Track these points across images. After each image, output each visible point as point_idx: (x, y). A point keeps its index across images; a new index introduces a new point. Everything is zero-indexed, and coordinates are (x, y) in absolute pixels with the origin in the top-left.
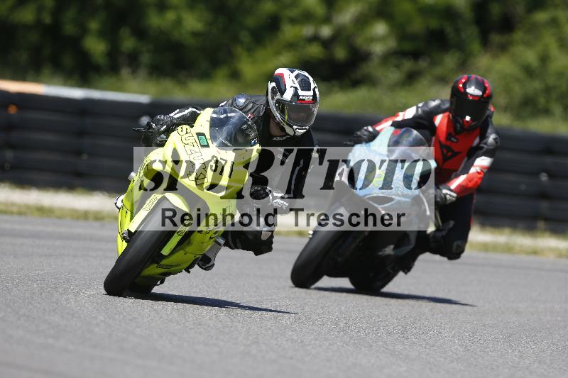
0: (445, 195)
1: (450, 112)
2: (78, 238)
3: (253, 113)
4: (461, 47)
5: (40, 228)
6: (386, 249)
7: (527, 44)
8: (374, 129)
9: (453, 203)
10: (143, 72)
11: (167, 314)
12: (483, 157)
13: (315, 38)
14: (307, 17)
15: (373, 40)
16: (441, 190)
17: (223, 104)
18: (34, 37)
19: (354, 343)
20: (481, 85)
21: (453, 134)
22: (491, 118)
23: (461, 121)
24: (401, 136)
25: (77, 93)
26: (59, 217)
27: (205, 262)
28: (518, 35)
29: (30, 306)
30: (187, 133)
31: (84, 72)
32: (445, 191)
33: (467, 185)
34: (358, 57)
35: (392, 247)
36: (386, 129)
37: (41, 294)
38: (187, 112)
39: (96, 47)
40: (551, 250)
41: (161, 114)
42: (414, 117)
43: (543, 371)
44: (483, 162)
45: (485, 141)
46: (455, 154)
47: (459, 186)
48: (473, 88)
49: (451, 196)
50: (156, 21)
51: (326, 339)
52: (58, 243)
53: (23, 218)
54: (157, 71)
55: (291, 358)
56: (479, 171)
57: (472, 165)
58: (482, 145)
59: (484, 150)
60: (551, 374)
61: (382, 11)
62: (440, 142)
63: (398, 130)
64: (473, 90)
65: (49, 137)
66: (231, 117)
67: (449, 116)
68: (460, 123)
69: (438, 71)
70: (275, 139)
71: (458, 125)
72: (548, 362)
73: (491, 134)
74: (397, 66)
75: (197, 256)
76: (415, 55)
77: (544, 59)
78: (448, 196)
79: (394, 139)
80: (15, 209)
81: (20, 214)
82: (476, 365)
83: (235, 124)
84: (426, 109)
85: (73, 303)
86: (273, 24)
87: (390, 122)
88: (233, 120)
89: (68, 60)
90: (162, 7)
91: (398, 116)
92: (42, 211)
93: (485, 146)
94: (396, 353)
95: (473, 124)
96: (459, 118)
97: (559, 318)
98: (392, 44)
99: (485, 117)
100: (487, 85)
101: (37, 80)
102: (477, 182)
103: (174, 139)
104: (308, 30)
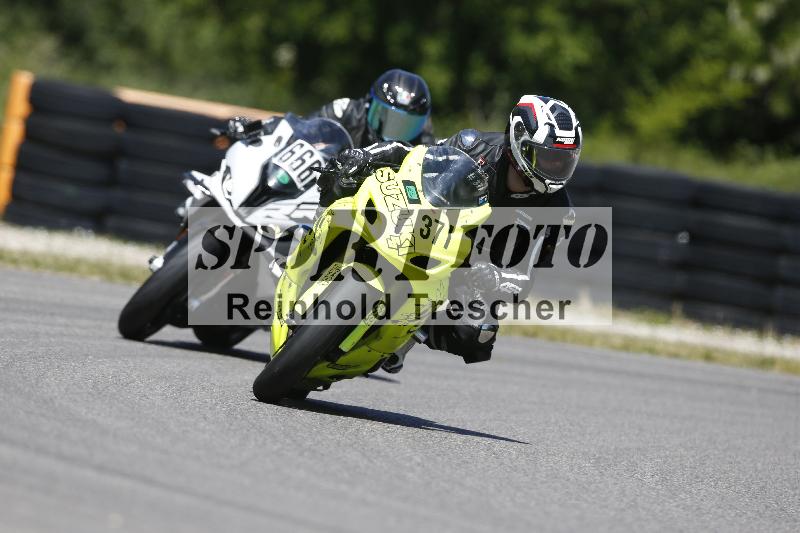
3: (485, 157)
17: (442, 141)
30: (389, 179)
38: (388, 147)
66: (451, 161)
70: (514, 196)
75: (386, 355)
83: (457, 171)
88: (455, 167)
103: (371, 188)
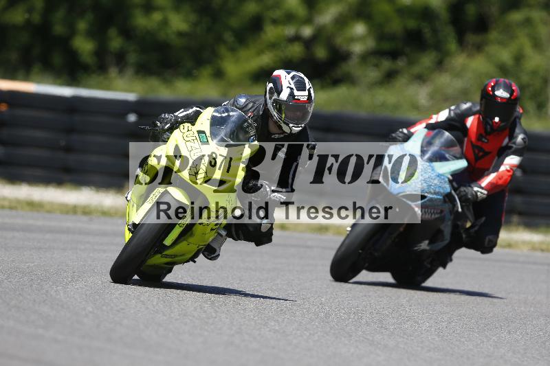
0: (476, 192)
1: (480, 114)
2: (67, 231)
3: (253, 112)
4: (439, 47)
5: (31, 222)
6: (422, 244)
7: (502, 44)
8: (409, 131)
9: (484, 200)
10: (130, 72)
11: (153, 305)
12: (512, 156)
13: (297, 38)
14: (290, 18)
15: (352, 40)
16: (472, 188)
17: (225, 103)
18: (24, 38)
19: (334, 334)
20: (508, 88)
21: (484, 134)
22: (520, 119)
23: (491, 122)
24: (434, 137)
25: (66, 92)
26: (49, 212)
27: (211, 252)
28: (493, 35)
29: (21, 298)
30: (188, 130)
31: (73, 71)
32: (476, 189)
33: (497, 182)
34: (338, 57)
35: (427, 242)
36: (420, 131)
37: (31, 286)
38: (191, 111)
39: (84, 46)
40: (524, 243)
41: (165, 113)
42: (448, 120)
43: (517, 360)
44: (512, 160)
45: (514, 141)
46: (486, 154)
47: (490, 184)
48: (501, 90)
49: (482, 193)
50: (142, 21)
51: (306, 329)
52: (48, 236)
53: (14, 212)
54: (144, 70)
55: (274, 348)
56: (509, 169)
57: (501, 163)
58: (510, 145)
59: (513, 149)
60: (525, 363)
61: (361, 12)
62: (472, 142)
63: (431, 131)
64: (501, 93)
65: (39, 134)
66: (231, 116)
67: (479, 118)
68: (489, 124)
69: (416, 69)
70: (273, 137)
71: (488, 127)
72: (522, 351)
73: (519, 134)
74: (376, 66)
75: (201, 247)
76: (394, 55)
77: (519, 58)
78: (479, 194)
79: (427, 140)
80: (6, 203)
81: (11, 208)
82: (452, 354)
83: (234, 122)
84: (458, 111)
85: (62, 295)
86: (256, 25)
87: (424, 125)
88: (233, 119)
89: (57, 59)
90: (149, 8)
91: (431, 118)
92: (32, 205)
93: (514, 146)
94: (375, 343)
95: (503, 124)
96: (488, 120)
97: (532, 309)
98: (371, 44)
99: (513, 118)
100: (514, 88)
101: (26, 78)
102: (506, 179)
103: (176, 137)
104: (290, 31)
